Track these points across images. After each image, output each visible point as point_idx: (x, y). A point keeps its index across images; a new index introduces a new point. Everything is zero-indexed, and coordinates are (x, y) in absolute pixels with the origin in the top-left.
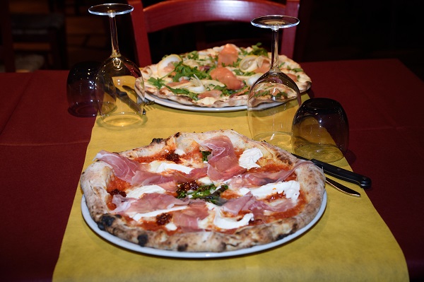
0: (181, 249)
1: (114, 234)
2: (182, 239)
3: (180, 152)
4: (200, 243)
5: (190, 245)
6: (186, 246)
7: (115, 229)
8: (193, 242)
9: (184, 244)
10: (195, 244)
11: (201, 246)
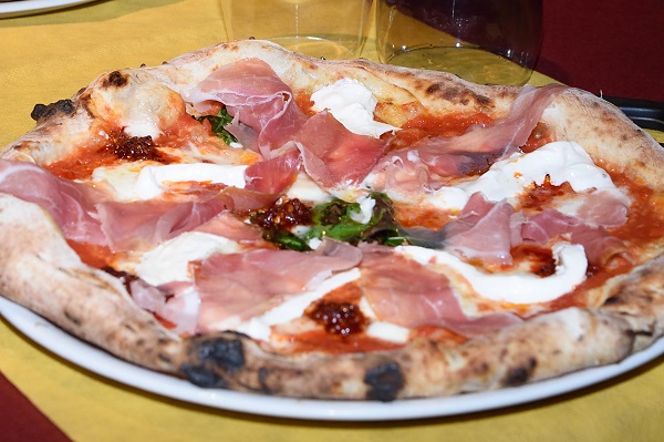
0: (518, 377)
1: (265, 390)
2: (513, 348)
3: (142, 126)
4: (568, 348)
5: (541, 358)
6: (534, 363)
7: (263, 371)
8: (548, 348)
9: (525, 361)
10: (557, 352)
11: (573, 356)
